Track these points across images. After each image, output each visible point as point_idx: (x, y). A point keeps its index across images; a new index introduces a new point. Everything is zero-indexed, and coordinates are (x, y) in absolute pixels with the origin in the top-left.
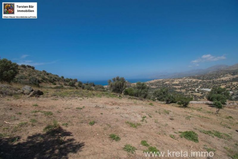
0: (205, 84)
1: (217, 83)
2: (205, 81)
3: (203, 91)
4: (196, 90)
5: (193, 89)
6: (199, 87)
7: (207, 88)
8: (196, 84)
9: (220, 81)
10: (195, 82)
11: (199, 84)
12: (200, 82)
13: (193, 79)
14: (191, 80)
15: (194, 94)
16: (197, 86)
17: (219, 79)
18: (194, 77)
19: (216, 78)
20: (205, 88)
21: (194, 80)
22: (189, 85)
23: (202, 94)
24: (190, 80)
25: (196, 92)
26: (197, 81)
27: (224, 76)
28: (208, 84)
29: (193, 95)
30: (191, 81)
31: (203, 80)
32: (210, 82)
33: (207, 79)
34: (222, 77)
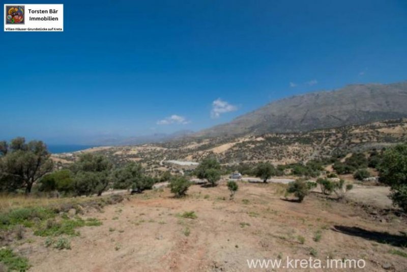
0: (171, 155)
1: (184, 153)
2: (171, 149)
3: (169, 164)
4: (161, 164)
5: (158, 161)
6: (165, 158)
7: (174, 159)
8: (160, 154)
9: (186, 149)
10: (159, 152)
11: (165, 153)
12: (166, 151)
13: (156, 147)
14: (155, 148)
15: (159, 169)
16: (162, 157)
17: (185, 148)
18: (158, 145)
19: (183, 146)
20: (171, 159)
21: (158, 149)
22: (152, 155)
23: (168, 168)
24: (153, 148)
25: (161, 166)
26: (162, 150)
27: (190, 144)
28: (174, 154)
29: (157, 170)
30: (155, 150)
31: (169, 148)
32: (176, 151)
33: (173, 147)
34: (189, 145)
